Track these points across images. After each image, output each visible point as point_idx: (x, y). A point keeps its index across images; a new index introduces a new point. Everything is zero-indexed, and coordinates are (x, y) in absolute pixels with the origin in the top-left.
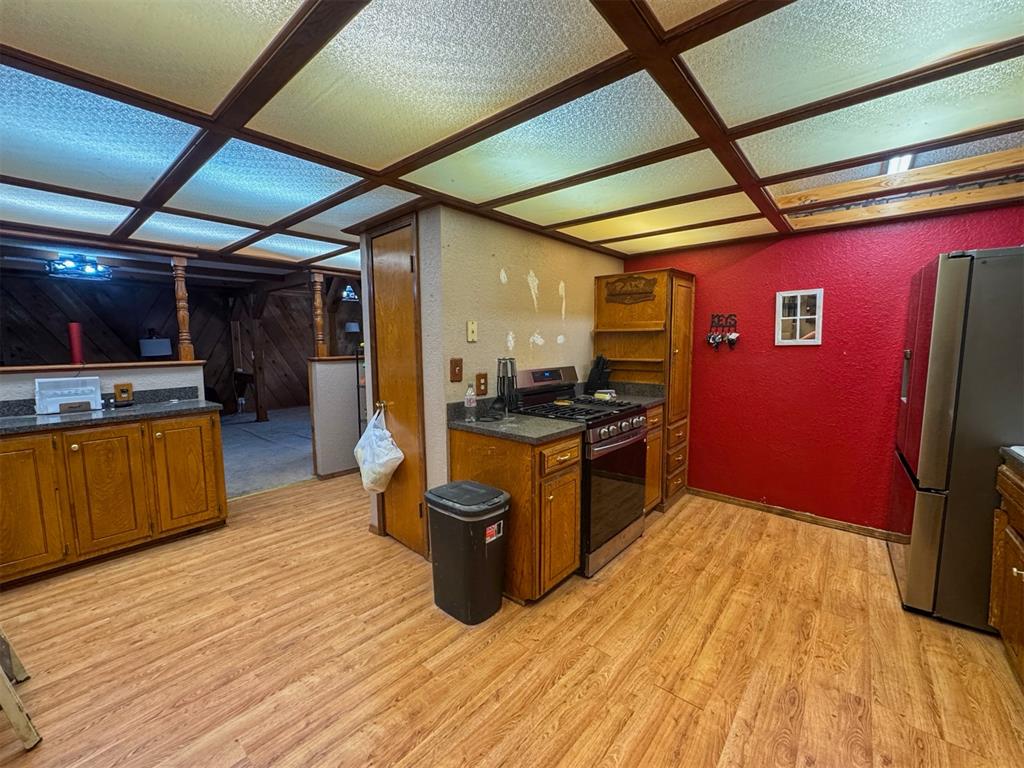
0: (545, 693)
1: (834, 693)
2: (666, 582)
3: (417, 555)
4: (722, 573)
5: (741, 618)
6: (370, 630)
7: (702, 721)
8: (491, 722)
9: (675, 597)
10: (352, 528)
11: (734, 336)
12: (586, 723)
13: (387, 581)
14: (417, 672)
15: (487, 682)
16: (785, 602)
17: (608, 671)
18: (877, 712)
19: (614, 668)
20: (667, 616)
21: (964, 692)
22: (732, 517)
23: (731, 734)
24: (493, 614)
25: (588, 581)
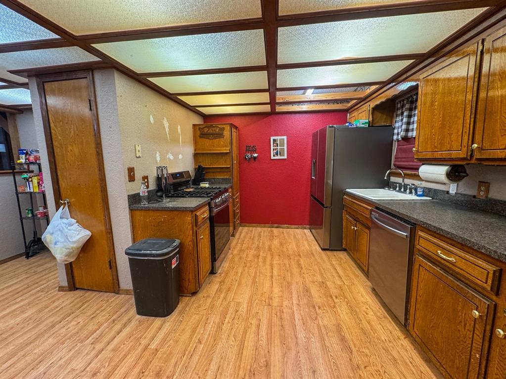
0: (222, 330)
1: (316, 283)
2: (248, 265)
3: (108, 294)
4: (267, 255)
5: (280, 269)
6: (99, 347)
7: (284, 311)
8: (203, 354)
9: (254, 269)
10: (40, 294)
11: (256, 155)
12: (245, 333)
13: (94, 315)
14: (147, 353)
15: (191, 338)
16: (290, 259)
17: (243, 308)
18: (329, 284)
19: (245, 306)
20: (255, 278)
21: (344, 269)
22: (261, 232)
23: (295, 311)
24: (176, 306)
25: (216, 275)
